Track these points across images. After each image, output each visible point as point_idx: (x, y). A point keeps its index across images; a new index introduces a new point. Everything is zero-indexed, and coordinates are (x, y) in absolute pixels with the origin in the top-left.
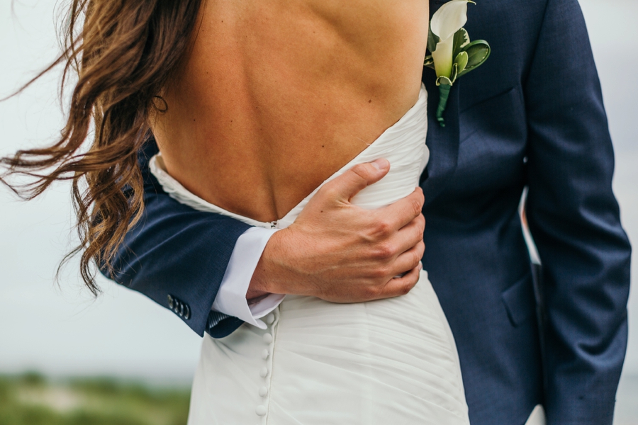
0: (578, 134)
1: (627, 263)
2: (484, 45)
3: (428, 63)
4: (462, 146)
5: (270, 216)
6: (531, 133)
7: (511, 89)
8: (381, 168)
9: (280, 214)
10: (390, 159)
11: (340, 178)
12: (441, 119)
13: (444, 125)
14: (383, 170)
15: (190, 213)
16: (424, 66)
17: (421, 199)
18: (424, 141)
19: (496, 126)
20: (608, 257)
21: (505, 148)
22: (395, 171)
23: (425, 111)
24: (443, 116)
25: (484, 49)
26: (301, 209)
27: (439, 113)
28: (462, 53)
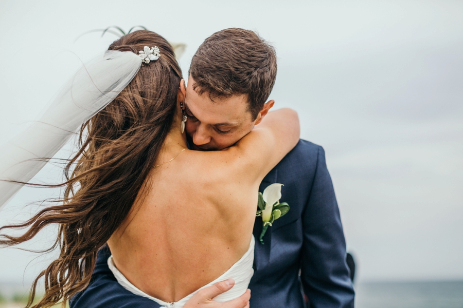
0: (327, 238)
1: (353, 301)
2: (286, 206)
3: (259, 215)
4: (272, 251)
5: (171, 300)
6: (305, 238)
7: (296, 220)
8: (230, 285)
9: (176, 300)
10: (234, 279)
11: (209, 287)
12: (262, 240)
13: (263, 243)
14: (231, 286)
15: (131, 295)
16: (256, 217)
17: (248, 296)
18: (252, 266)
19: (288, 238)
20: (342, 298)
21: (292, 248)
22: (237, 284)
23: (253, 252)
24: (263, 238)
25: (286, 207)
26: (188, 299)
27: (261, 237)
28: (277, 210)
